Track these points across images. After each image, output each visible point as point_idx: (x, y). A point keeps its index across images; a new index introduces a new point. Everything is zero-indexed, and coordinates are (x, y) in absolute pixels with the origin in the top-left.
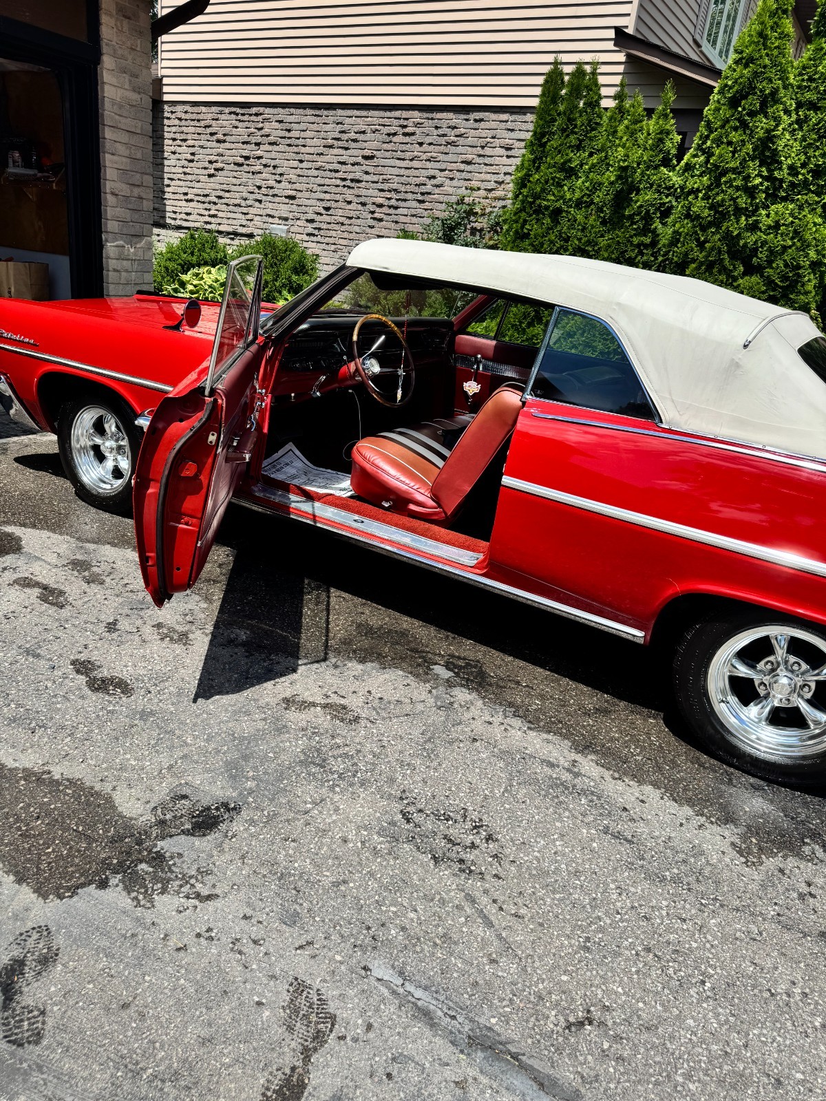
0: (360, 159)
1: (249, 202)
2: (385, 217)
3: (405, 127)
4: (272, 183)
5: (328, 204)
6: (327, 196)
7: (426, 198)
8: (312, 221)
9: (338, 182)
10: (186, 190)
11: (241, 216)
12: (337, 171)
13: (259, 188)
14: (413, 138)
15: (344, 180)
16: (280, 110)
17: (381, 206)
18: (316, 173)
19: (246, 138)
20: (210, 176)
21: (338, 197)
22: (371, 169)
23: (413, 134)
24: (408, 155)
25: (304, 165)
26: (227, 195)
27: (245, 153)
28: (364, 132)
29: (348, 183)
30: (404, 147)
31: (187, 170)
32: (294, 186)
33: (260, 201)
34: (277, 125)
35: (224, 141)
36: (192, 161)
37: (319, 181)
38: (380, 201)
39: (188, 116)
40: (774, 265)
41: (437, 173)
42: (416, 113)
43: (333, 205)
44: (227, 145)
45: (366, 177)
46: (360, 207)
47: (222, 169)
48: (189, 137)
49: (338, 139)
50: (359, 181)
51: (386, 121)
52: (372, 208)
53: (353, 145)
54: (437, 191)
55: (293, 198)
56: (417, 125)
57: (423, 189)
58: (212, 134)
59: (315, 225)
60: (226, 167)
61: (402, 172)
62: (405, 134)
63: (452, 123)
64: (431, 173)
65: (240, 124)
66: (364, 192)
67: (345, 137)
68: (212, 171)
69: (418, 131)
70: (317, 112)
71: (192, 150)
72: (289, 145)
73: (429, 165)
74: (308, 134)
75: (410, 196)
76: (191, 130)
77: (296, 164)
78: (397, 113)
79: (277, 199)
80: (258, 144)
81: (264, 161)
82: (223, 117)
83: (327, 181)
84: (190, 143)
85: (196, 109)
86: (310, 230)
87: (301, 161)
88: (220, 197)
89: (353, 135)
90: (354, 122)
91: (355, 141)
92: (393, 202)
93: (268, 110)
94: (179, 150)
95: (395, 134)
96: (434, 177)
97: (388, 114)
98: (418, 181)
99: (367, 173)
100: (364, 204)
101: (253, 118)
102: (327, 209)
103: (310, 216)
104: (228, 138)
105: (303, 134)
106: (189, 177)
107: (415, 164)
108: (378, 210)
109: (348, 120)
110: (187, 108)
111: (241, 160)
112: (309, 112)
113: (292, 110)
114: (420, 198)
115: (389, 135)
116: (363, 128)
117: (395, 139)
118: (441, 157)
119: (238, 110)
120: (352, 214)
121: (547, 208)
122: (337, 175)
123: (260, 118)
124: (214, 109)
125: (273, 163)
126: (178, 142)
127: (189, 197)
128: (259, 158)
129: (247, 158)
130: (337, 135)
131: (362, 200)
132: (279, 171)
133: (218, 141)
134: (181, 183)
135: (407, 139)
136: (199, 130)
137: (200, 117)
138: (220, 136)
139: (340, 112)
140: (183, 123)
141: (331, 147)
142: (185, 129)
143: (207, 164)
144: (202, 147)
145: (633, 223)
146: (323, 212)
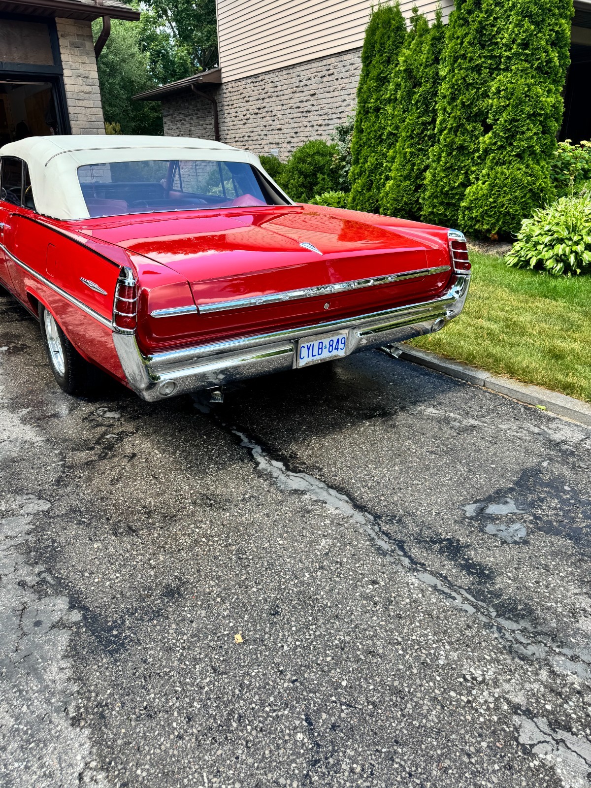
0: (309, 97)
1: (262, 137)
2: (323, 133)
3: (329, 70)
4: (271, 122)
5: (296, 130)
6: (296, 125)
7: (343, 115)
8: (289, 143)
9: (300, 115)
10: (233, 136)
11: (258, 146)
12: (299, 108)
13: (265, 126)
14: (333, 76)
15: (303, 112)
16: (271, 75)
17: (320, 125)
18: (289, 111)
19: (258, 97)
20: (244, 124)
21: (300, 125)
22: (314, 102)
23: (332, 74)
24: (331, 89)
25: (284, 107)
26: (252, 134)
27: (258, 106)
28: (309, 79)
29: (305, 114)
30: (329, 84)
31: (235, 123)
32: (281, 122)
33: (266, 135)
34: (270, 85)
35: (249, 101)
36: (236, 117)
37: (291, 116)
38: (320, 122)
39: (234, 89)
41: (346, 97)
42: (333, 60)
43: (298, 130)
44: (250, 103)
45: (313, 108)
46: (311, 129)
47: (249, 119)
48: (235, 102)
49: (298, 87)
50: (309, 112)
51: (320, 69)
52: (316, 128)
53: (305, 89)
54: (347, 109)
55: (280, 129)
56: (335, 67)
57: (340, 109)
58: (244, 98)
59: (292, 145)
60: (252, 117)
61: (330, 100)
62: (329, 75)
63: (351, 61)
64: (343, 98)
65: (256, 89)
66: (312, 119)
67: (301, 84)
68: (245, 121)
69: (335, 71)
70: (288, 71)
71: (236, 110)
72: (277, 96)
73: (342, 93)
74: (285, 87)
75: (334, 116)
76: (235, 97)
77: (280, 107)
78: (325, 62)
79: (274, 132)
80: (263, 99)
81: (266, 109)
82: (247, 86)
83: (295, 115)
84: (235, 106)
85: (237, 84)
86: (289, 149)
87: (283, 105)
88: (249, 136)
89: (305, 82)
90: (305, 73)
91: (306, 85)
92: (326, 122)
93: (267, 77)
94: (231, 111)
95: (324, 76)
96: (345, 100)
97: (321, 64)
98: (337, 104)
99: (313, 105)
100: (312, 126)
101: (261, 83)
102: (296, 133)
103: (289, 140)
104: (251, 99)
105: (283, 88)
106: (236, 127)
107: (336, 94)
108: (320, 128)
109: (302, 73)
110: (233, 85)
111: (257, 111)
112: (285, 72)
113: (277, 74)
114: (339, 115)
115: (321, 77)
116: (309, 76)
117: (325, 79)
118: (348, 86)
119: (254, 80)
120: (308, 134)
122: (300, 110)
123: (263, 83)
124: (244, 82)
125: (270, 109)
126: (230, 107)
127: (236, 139)
128: (264, 107)
129: (259, 109)
130: (298, 84)
131: (311, 124)
132: (273, 113)
133: (247, 102)
134: (233, 132)
135: (331, 78)
136: (238, 97)
137: (238, 88)
138: (247, 99)
139: (298, 69)
140: (232, 94)
141: (295, 92)
142: (233, 98)
143: (242, 117)
144: (240, 107)
145: (418, 109)
146: (294, 135)
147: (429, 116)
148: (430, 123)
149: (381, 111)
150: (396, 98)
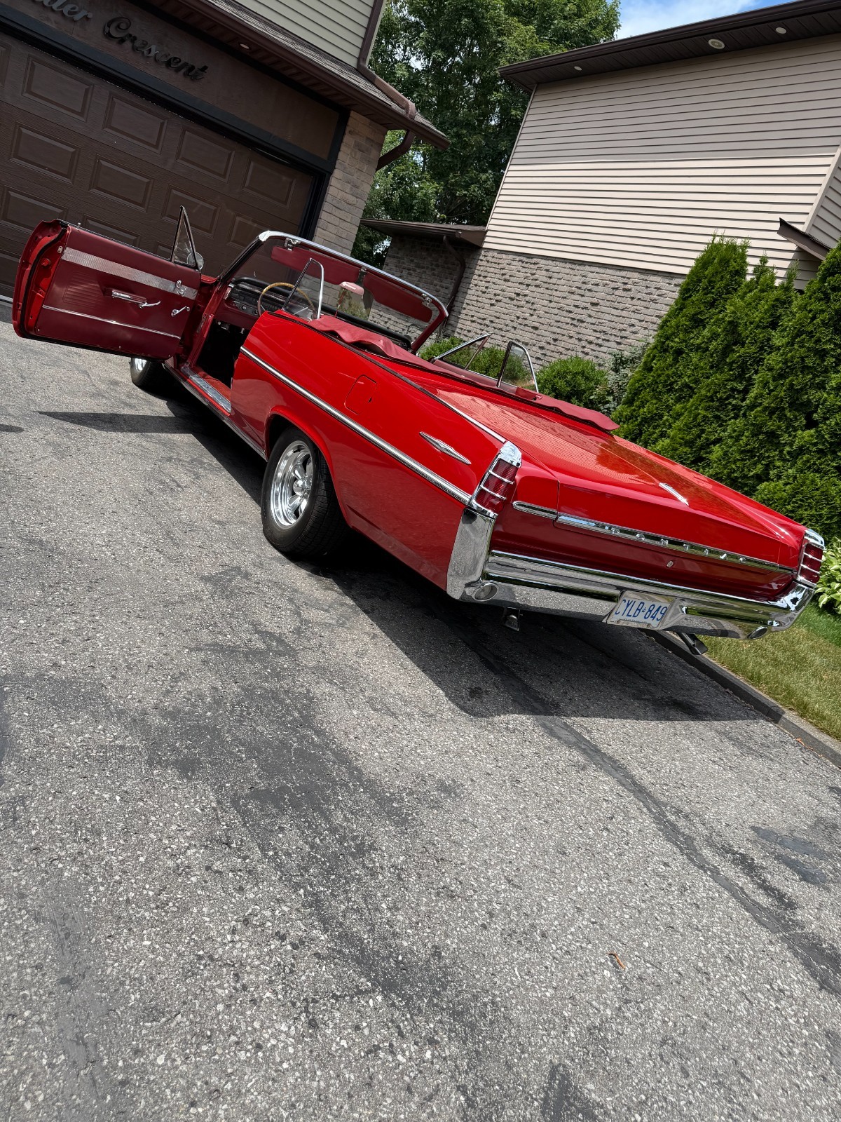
0: (588, 305)
1: (508, 328)
2: (591, 352)
3: (626, 284)
4: (527, 315)
5: (556, 336)
6: (558, 331)
7: (624, 341)
8: (542, 348)
9: (569, 321)
10: (472, 313)
11: (499, 337)
12: (571, 312)
13: (518, 318)
14: (629, 293)
15: (573, 319)
16: (550, 262)
17: (590, 343)
18: (556, 311)
19: (522, 280)
20: (492, 305)
21: (565, 332)
22: (593, 314)
23: (629, 290)
24: (621, 306)
25: (552, 305)
26: (497, 321)
27: (518, 291)
28: (597, 285)
29: (575, 322)
30: (620, 299)
31: (479, 299)
32: (540, 320)
33: (515, 328)
34: (544, 273)
35: (508, 281)
36: (484, 292)
37: (557, 318)
38: (591, 338)
39: (494, 260)
40: (828, 422)
41: (637, 323)
42: (636, 275)
43: (560, 337)
44: (509, 284)
45: (589, 320)
46: (577, 342)
47: (500, 301)
48: (489, 275)
49: (579, 288)
50: (582, 322)
51: (615, 278)
52: (584, 343)
53: (588, 293)
54: (633, 336)
55: (536, 328)
56: (635, 284)
57: (624, 334)
58: (503, 275)
59: (543, 352)
60: (504, 300)
61: (613, 318)
62: (625, 290)
63: (659, 285)
64: (633, 321)
65: (523, 270)
66: (583, 331)
67: (584, 287)
68: (494, 302)
69: (634, 288)
70: (573, 267)
71: (487, 284)
72: (547, 289)
73: (633, 315)
74: (562, 282)
75: (612, 338)
76: (492, 270)
77: (546, 303)
78: (623, 273)
79: (527, 328)
80: (528, 285)
81: (527, 298)
82: (514, 263)
83: (562, 319)
84: (488, 279)
85: (500, 256)
86: (539, 355)
87: (551, 301)
88: (492, 322)
89: (589, 286)
90: (593, 276)
91: (590, 290)
92: (600, 341)
93: (543, 262)
94: (480, 283)
95: (617, 289)
96: (633, 325)
97: (618, 273)
98: (622, 327)
99: (590, 316)
100: (580, 340)
101: (532, 266)
102: (555, 340)
103: (543, 344)
104: (512, 279)
105: (559, 282)
106: (479, 304)
107: (624, 313)
108: (588, 346)
109: (591, 275)
110: (495, 254)
111: (513, 296)
112: (568, 265)
113: (558, 263)
114: (619, 340)
115: (613, 289)
116: (598, 281)
117: (617, 293)
118: (644, 311)
119: (525, 259)
120: (570, 346)
121: (672, 347)
122: (570, 315)
123: (536, 266)
124: (511, 257)
125: (533, 300)
126: (481, 278)
127: (474, 319)
128: (525, 295)
129: (518, 295)
130: (579, 285)
131: (580, 336)
132: (535, 307)
133: (505, 280)
134: (473, 308)
135: (624, 294)
136: (497, 271)
137: (500, 261)
138: (507, 277)
139: (587, 268)
140: (489, 264)
141: (573, 293)
142: (488, 269)
143: (492, 296)
144: (494, 283)
145: (731, 370)
146: (552, 342)
147: (741, 383)
148: (739, 392)
149: (684, 356)
150: (708, 347)
